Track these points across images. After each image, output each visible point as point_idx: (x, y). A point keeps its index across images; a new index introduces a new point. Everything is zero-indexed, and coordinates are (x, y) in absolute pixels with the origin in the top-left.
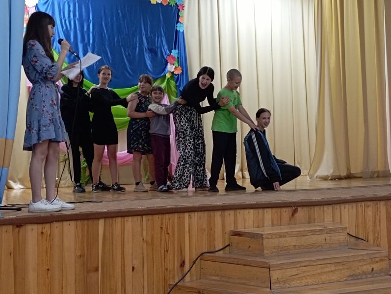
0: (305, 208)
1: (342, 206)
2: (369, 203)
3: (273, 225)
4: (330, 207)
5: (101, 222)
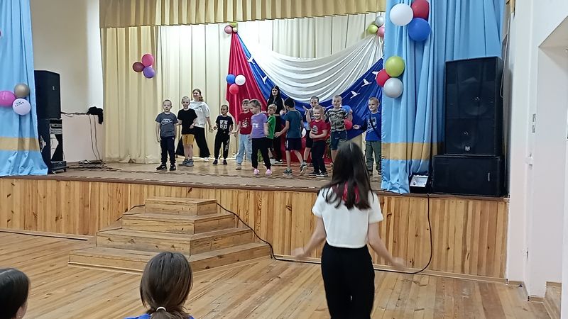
0: (197, 189)
1: (222, 190)
2: (242, 191)
3: (176, 197)
4: (214, 190)
5: (90, 183)
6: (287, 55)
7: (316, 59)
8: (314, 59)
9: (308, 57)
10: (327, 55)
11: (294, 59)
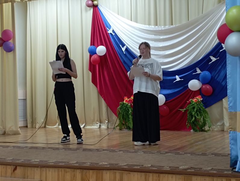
1: (48, 169)
2: (68, 170)
3: (1, 176)
4: (39, 169)
6: (145, 24)
7: (174, 26)
8: (172, 26)
9: (165, 25)
10: (184, 22)
11: (152, 27)
